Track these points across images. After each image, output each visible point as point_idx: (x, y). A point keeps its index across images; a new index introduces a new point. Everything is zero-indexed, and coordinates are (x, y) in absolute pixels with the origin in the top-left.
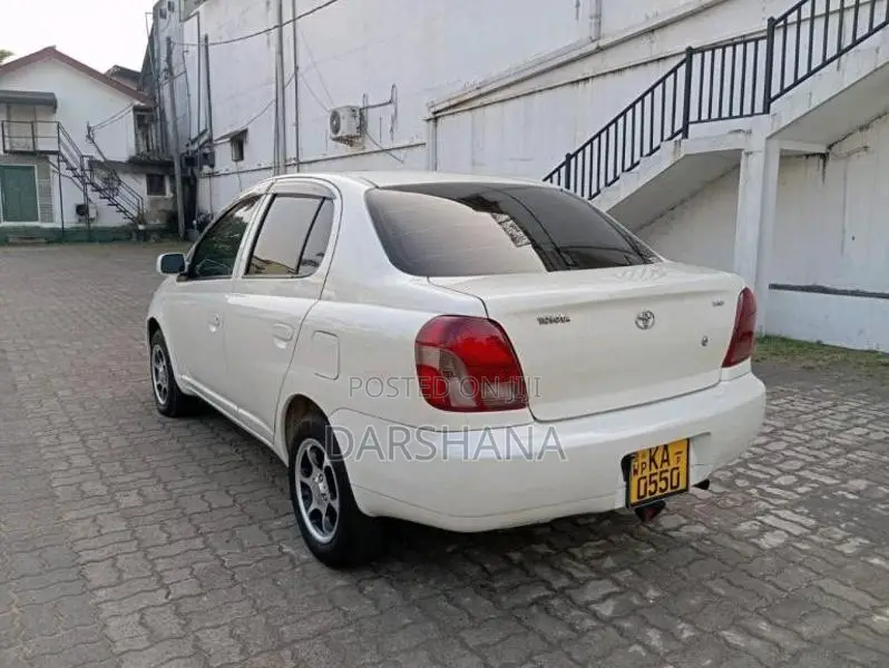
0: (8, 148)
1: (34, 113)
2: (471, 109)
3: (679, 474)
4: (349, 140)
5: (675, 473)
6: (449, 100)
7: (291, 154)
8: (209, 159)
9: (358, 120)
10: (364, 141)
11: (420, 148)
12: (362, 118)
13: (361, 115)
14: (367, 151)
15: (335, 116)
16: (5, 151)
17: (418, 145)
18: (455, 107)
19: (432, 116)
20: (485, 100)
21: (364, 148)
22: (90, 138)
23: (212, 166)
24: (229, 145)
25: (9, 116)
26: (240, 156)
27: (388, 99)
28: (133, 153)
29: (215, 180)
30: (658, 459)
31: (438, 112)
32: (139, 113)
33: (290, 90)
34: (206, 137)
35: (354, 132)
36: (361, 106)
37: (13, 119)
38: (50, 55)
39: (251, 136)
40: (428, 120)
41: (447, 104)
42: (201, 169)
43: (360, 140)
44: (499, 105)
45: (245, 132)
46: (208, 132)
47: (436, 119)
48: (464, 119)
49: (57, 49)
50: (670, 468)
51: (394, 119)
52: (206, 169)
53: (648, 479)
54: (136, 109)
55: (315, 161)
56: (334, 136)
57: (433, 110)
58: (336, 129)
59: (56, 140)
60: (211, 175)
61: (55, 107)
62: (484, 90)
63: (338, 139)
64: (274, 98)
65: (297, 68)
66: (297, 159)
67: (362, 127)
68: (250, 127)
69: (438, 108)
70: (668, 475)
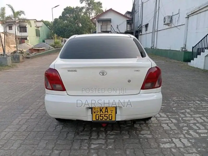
0: (102, 31)
1: (107, 23)
2: (197, 14)
3: (112, 116)
4: (168, 24)
5: (110, 116)
6: (191, 12)
7: (156, 29)
8: (141, 31)
9: (170, 19)
10: (171, 25)
11: (184, 25)
12: (171, 19)
13: (171, 18)
14: (172, 27)
15: (165, 18)
16: (101, 31)
17: (183, 25)
18: (193, 14)
19: (187, 17)
20: (201, 11)
21: (171, 26)
22: (117, 28)
23: (141, 33)
24: (145, 27)
25: (102, 24)
26: (146, 30)
27: (177, 13)
28: (126, 31)
29: (142, 36)
30: (104, 111)
31: (189, 15)
32: (128, 22)
33: (157, 13)
34: (141, 26)
35: (169, 22)
36: (171, 15)
37: (103, 24)
38: (111, 10)
39: (149, 25)
40: (186, 18)
41: (191, 13)
42: (139, 33)
43: (171, 24)
44: (204, 12)
45: (148, 24)
46: (141, 25)
47: (188, 17)
48: (195, 17)
49: (112, 9)
50: (108, 114)
51: (179, 18)
52: (140, 33)
53: (99, 115)
54: (127, 21)
55: (161, 30)
56: (164, 24)
57: (187, 15)
58: (164, 22)
59: (110, 29)
60: (141, 35)
61: (111, 21)
62: (200, 8)
63: (165, 24)
64: (154, 15)
65: (159, 7)
66: (157, 30)
67: (171, 21)
68: (149, 23)
69: (189, 14)
70: (108, 116)
